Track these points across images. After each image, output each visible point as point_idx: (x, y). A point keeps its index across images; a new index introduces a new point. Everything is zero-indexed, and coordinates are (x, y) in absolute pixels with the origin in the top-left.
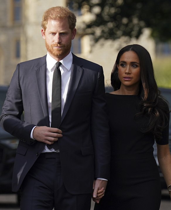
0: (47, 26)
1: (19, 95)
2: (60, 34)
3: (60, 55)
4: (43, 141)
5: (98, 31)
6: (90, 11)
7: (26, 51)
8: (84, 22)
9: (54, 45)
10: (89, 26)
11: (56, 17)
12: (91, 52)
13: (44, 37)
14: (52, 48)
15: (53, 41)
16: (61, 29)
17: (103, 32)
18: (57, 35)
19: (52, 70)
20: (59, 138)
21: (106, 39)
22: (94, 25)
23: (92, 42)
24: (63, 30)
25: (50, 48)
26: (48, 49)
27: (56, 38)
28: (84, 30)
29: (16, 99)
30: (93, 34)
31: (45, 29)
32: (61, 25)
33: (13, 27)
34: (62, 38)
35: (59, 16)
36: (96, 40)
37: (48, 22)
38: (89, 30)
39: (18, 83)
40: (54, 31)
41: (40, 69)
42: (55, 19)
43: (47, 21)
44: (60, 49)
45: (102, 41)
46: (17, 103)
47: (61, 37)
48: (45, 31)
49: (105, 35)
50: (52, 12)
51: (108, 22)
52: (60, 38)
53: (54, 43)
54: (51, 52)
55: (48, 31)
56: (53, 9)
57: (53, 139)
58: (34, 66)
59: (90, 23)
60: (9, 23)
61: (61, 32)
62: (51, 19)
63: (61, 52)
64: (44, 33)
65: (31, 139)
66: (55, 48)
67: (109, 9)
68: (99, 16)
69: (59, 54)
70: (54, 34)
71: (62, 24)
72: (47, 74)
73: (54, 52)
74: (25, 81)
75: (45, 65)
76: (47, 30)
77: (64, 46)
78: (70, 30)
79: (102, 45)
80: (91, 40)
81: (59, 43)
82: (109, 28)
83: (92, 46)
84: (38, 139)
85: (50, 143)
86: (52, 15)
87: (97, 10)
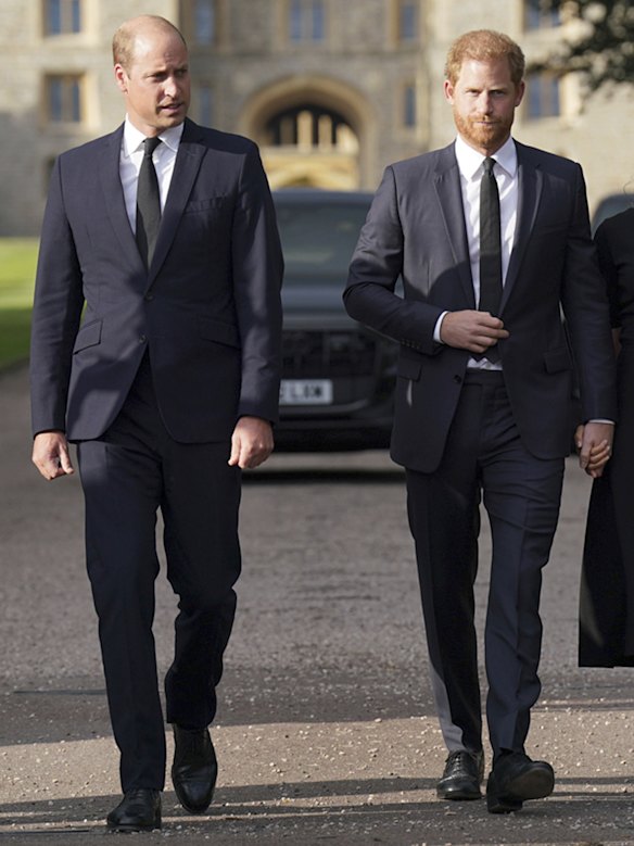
0: (461, 75)
1: (396, 240)
2: (491, 93)
3: (489, 141)
4: (466, 345)
5: (599, 63)
6: (580, 15)
7: (430, 109)
8: (565, 42)
9: (476, 118)
10: (578, 50)
11: (483, 53)
12: (582, 111)
13: (451, 101)
14: (472, 126)
15: (474, 110)
16: (493, 81)
17: (610, 63)
18: (484, 95)
19: (474, 178)
20: (500, 339)
21: (619, 80)
22: (589, 48)
23: (586, 89)
24: (497, 83)
25: (467, 125)
26: (459, 127)
27: (481, 103)
28: (566, 59)
29: (388, 247)
30: (587, 69)
31: (455, 81)
32: (494, 72)
33: (397, 54)
34: (495, 103)
35: (489, 50)
36: (595, 84)
37: (463, 65)
38: (578, 61)
39: (393, 212)
40: (476, 87)
41: (446, 176)
42: (480, 59)
43: (460, 63)
44: (490, 127)
45: (608, 86)
46: (389, 258)
47: (493, 100)
48: (454, 85)
49: (616, 72)
50: (473, 42)
51: (623, 41)
52: (489, 103)
53: (476, 114)
54: (467, 135)
55: (461, 86)
56: (474, 35)
57: (489, 341)
58: (429, 171)
59: (579, 43)
60: (389, 45)
61: (494, 88)
62: (471, 57)
63: (491, 135)
64: (451, 92)
65: (436, 342)
66: (478, 126)
67: (626, 12)
68: (600, 26)
69: (486, 140)
70: (476, 92)
71: (495, 68)
72: (463, 188)
73: (474, 135)
74: (411, 207)
75: (455, 168)
76: (458, 83)
77: (498, 121)
78: (512, 84)
79: (610, 96)
80: (582, 84)
81: (488, 114)
82: (625, 56)
83: (585, 98)
84: (452, 342)
85: (481, 350)
86: (472, 48)
87: (596, 12)
